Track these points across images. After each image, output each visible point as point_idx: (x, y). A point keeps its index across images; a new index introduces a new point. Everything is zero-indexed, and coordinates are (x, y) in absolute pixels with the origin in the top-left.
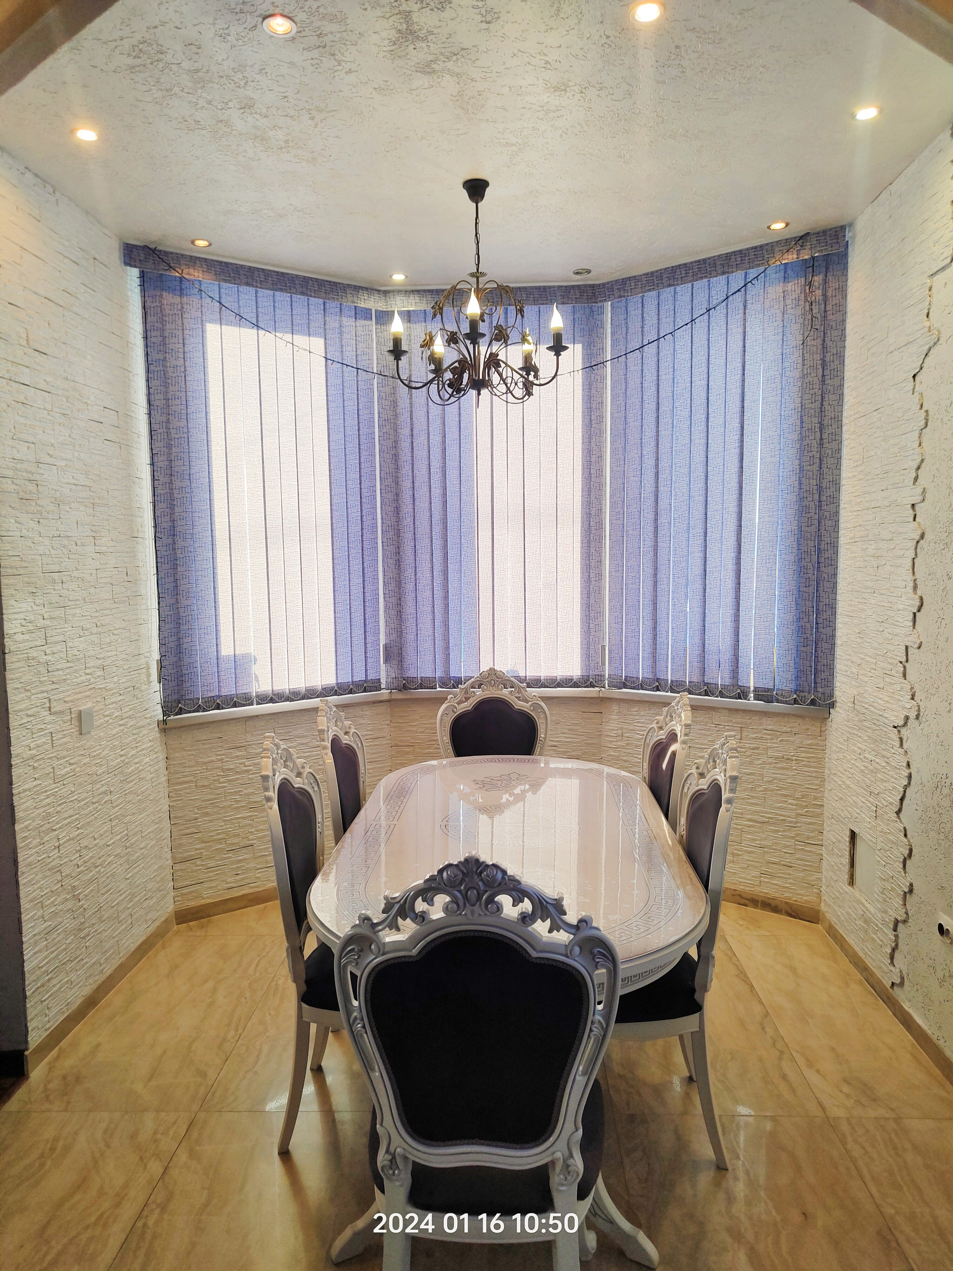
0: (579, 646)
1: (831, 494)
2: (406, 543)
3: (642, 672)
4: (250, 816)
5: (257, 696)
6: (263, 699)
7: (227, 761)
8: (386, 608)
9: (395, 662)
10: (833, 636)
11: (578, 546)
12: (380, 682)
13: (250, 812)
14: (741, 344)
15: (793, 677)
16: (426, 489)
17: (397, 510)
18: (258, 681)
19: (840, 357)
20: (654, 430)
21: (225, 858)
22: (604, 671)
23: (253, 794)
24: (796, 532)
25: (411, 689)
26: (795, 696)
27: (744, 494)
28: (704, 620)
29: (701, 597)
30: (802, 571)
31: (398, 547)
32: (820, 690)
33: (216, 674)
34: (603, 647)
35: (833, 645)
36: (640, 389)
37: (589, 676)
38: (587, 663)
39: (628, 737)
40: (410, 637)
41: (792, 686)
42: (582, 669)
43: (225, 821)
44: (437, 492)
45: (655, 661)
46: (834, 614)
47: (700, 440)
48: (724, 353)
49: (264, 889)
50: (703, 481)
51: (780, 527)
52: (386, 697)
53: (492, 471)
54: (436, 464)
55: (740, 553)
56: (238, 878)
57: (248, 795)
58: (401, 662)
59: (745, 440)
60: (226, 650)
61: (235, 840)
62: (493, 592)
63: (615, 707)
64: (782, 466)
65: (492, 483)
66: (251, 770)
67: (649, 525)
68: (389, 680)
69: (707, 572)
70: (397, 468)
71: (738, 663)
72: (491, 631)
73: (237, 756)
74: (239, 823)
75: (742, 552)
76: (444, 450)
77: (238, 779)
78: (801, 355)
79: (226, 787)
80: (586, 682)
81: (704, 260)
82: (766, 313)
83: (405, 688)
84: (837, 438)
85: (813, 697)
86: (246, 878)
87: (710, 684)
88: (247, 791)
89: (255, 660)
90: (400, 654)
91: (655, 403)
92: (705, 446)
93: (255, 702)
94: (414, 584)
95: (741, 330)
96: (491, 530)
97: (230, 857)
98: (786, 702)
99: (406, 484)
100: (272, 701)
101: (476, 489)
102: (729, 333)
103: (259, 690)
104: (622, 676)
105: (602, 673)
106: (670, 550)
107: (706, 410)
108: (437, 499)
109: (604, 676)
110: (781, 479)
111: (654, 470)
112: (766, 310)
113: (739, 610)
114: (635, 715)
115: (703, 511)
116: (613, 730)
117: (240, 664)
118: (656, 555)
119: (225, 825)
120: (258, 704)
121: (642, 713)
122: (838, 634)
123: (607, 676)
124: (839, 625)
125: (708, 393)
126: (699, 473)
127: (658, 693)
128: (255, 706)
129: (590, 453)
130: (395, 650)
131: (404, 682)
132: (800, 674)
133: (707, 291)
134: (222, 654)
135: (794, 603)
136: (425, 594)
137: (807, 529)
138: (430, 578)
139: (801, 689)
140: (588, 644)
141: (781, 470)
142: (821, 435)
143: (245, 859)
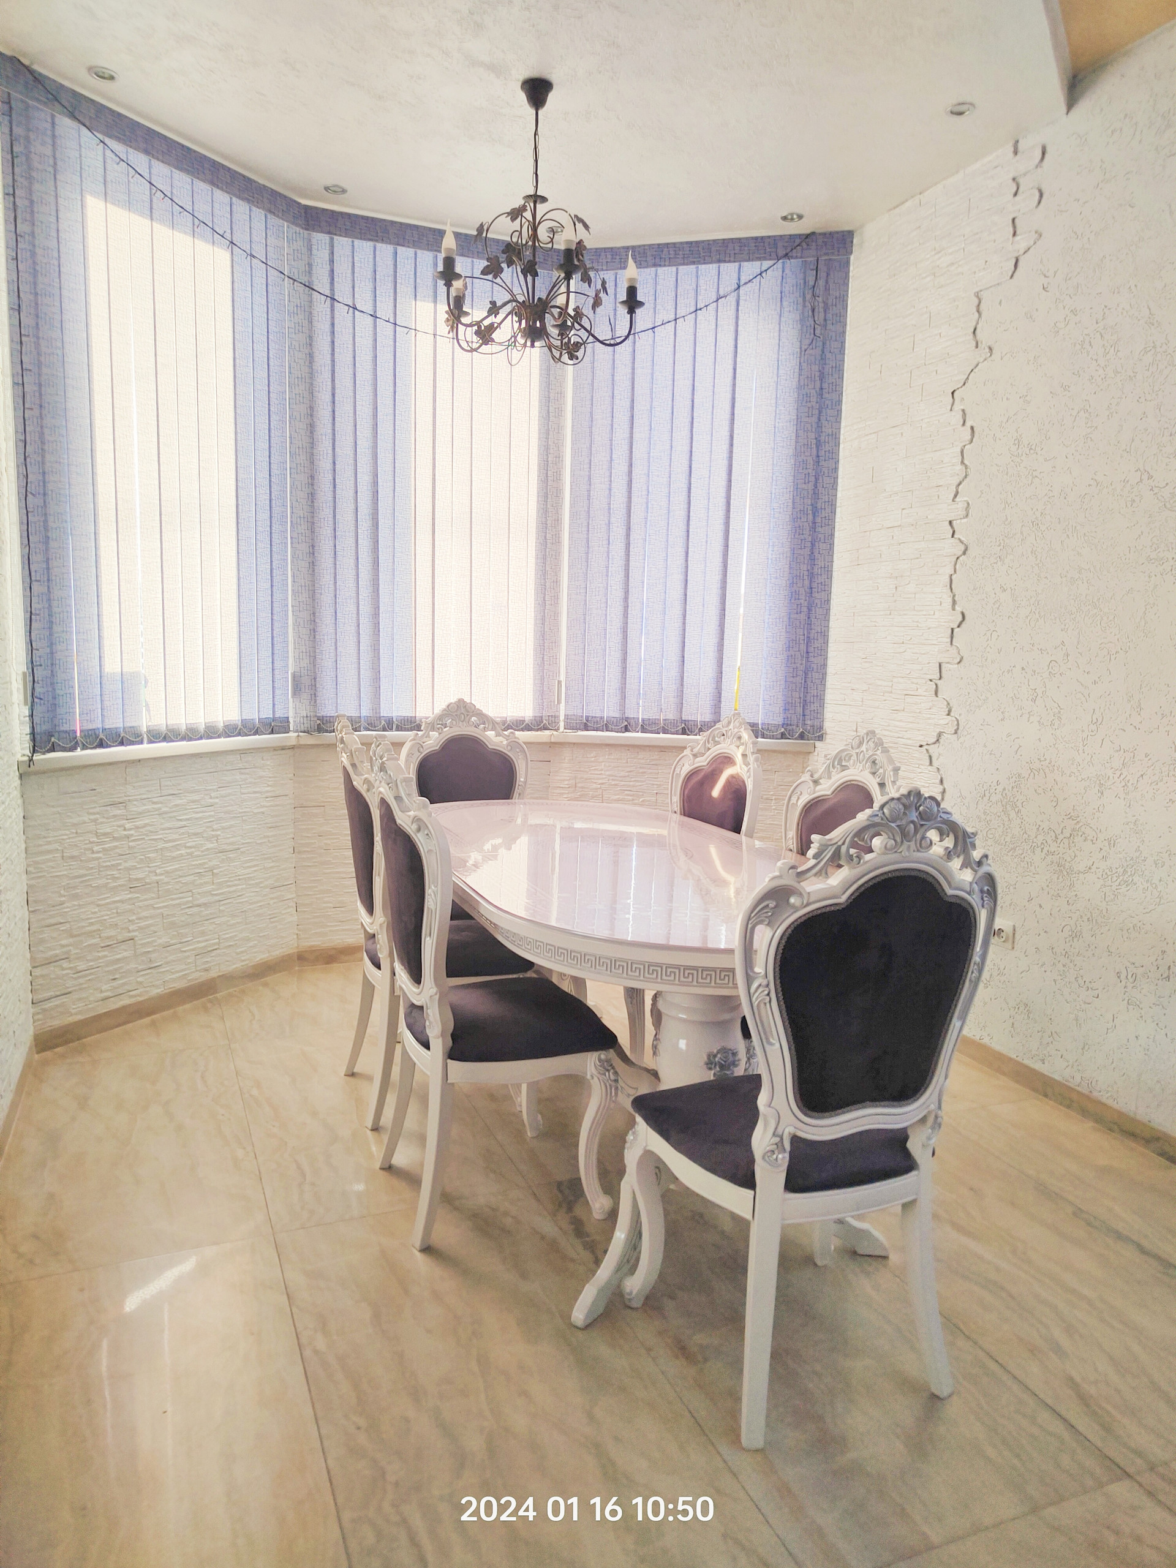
0: (532, 682)
1: (827, 515)
2: (323, 542)
3: (610, 710)
4: (130, 899)
5: (149, 731)
6: (156, 737)
7: (102, 823)
8: (296, 625)
9: (305, 696)
10: (825, 665)
11: (532, 560)
12: (288, 722)
13: (131, 892)
14: (732, 343)
15: (781, 709)
16: (351, 473)
17: (312, 497)
18: (148, 710)
19: (839, 370)
20: (628, 431)
21: (100, 958)
22: (558, 711)
23: (135, 868)
24: (789, 555)
25: (327, 731)
26: (783, 730)
27: (731, 510)
28: (683, 651)
29: (681, 624)
30: (794, 596)
31: (312, 546)
32: (809, 722)
33: (99, 698)
34: (559, 682)
35: (825, 674)
36: (610, 382)
37: (542, 717)
38: (541, 701)
39: (582, 788)
40: (326, 662)
41: (779, 720)
42: (534, 709)
43: (98, 905)
44: (364, 479)
45: (624, 697)
46: (826, 642)
47: (681, 446)
48: (713, 351)
49: (146, 998)
50: (685, 493)
51: (771, 549)
52: (293, 742)
53: (434, 459)
54: (364, 444)
55: (726, 576)
56: (115, 984)
57: (128, 869)
58: (314, 696)
59: (734, 451)
60: (112, 666)
61: (112, 933)
62: (433, 612)
63: (567, 753)
64: (774, 483)
65: (434, 475)
66: (132, 835)
67: (619, 540)
68: (298, 720)
69: (688, 597)
70: (312, 444)
71: (720, 697)
72: (430, 660)
73: (115, 816)
74: (117, 908)
75: (728, 575)
76: (375, 426)
77: (116, 847)
78: (798, 364)
79: (100, 858)
80: (538, 724)
81: (697, 242)
82: (761, 313)
83: (320, 729)
84: (834, 456)
85: (801, 730)
86: (124, 984)
87: (688, 721)
88: (127, 865)
89: (146, 682)
90: (314, 686)
91: (630, 400)
92: (688, 455)
93: (145, 740)
94: (333, 595)
95: (732, 328)
96: (431, 533)
97: (106, 956)
98: (773, 737)
99: (325, 464)
100: (166, 739)
101: (413, 480)
102: (719, 329)
103: (150, 724)
104: (582, 717)
105: (557, 714)
106: (644, 571)
107: (690, 413)
108: (365, 488)
109: (558, 717)
110: (773, 495)
111: (626, 478)
112: (761, 310)
113: (723, 639)
114: (592, 762)
115: (685, 527)
116: (564, 780)
117: (127, 683)
118: (627, 576)
119: (100, 911)
120: (150, 742)
121: (601, 759)
122: (830, 662)
123: (562, 718)
124: (831, 653)
125: (693, 394)
126: (680, 483)
127: (627, 734)
128: (145, 746)
129: (547, 452)
130: (306, 681)
131: (319, 722)
132: (788, 707)
133: (694, 279)
134: (106, 670)
135: (784, 630)
136: (347, 609)
137: (800, 551)
138: (354, 589)
139: (789, 723)
140: (542, 679)
141: (774, 487)
142: (818, 452)
143: (125, 958)
